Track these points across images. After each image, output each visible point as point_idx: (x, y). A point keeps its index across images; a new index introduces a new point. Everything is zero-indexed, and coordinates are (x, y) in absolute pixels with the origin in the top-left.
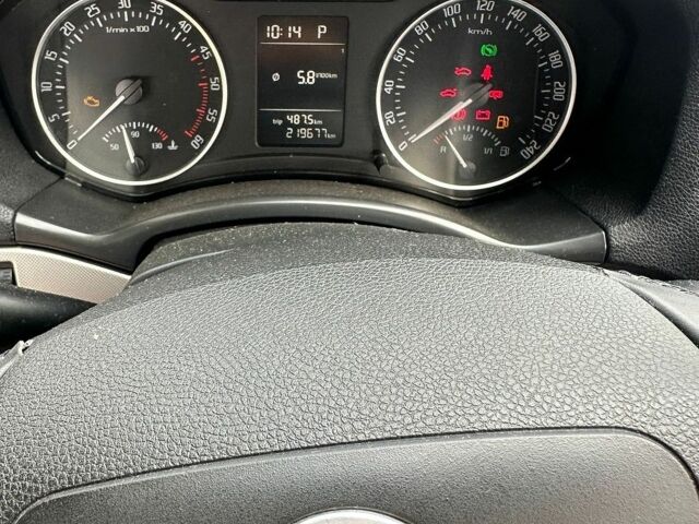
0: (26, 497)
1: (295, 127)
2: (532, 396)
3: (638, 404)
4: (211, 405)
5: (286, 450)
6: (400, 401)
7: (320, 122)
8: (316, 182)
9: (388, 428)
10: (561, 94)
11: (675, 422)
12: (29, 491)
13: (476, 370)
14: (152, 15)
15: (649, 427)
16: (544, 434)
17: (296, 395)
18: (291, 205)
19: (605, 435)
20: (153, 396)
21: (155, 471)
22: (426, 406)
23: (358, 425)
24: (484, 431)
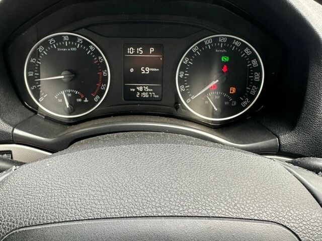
0: (8, 229)
1: (141, 92)
2: (235, 205)
3: (282, 213)
4: (96, 196)
5: (126, 217)
6: (178, 201)
7: (152, 90)
8: (149, 116)
9: (172, 212)
10: (258, 78)
11: (297, 222)
12: (10, 226)
13: (212, 191)
14: (77, 43)
15: (286, 223)
16: (239, 221)
17: (133, 195)
18: (137, 125)
19: (267, 224)
20: (70, 190)
21: (67, 221)
22: (189, 204)
23: (159, 209)
24: (214, 217)
